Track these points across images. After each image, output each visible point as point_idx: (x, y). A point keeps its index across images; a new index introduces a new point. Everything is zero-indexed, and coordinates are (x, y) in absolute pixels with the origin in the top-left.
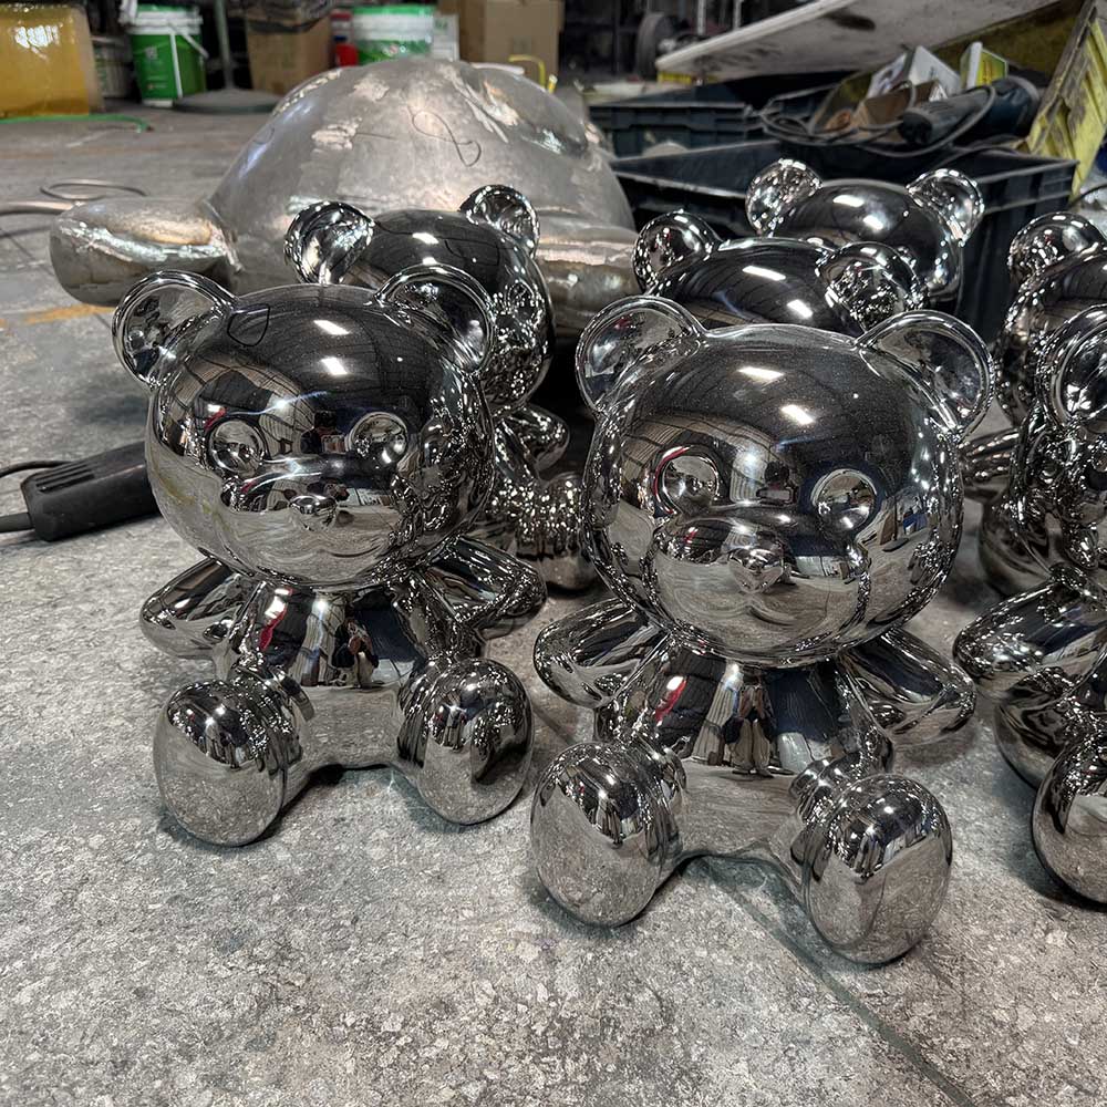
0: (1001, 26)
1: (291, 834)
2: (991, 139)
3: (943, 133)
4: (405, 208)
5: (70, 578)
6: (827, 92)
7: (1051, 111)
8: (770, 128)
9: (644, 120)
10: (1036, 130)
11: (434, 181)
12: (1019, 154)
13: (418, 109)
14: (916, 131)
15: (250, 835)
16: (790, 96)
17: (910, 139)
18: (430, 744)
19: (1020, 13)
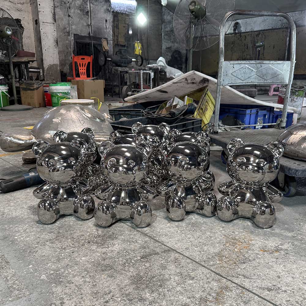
0: (191, 92)
1: (58, 222)
2: (188, 115)
3: (178, 114)
4: (70, 132)
5: (10, 198)
6: (159, 106)
7: (199, 109)
8: (145, 114)
9: (121, 113)
10: (196, 113)
11: (76, 127)
12: (192, 118)
13: (72, 114)
14: (173, 114)
15: (52, 222)
16: (151, 107)
17: (172, 116)
18: (79, 209)
19: (194, 90)
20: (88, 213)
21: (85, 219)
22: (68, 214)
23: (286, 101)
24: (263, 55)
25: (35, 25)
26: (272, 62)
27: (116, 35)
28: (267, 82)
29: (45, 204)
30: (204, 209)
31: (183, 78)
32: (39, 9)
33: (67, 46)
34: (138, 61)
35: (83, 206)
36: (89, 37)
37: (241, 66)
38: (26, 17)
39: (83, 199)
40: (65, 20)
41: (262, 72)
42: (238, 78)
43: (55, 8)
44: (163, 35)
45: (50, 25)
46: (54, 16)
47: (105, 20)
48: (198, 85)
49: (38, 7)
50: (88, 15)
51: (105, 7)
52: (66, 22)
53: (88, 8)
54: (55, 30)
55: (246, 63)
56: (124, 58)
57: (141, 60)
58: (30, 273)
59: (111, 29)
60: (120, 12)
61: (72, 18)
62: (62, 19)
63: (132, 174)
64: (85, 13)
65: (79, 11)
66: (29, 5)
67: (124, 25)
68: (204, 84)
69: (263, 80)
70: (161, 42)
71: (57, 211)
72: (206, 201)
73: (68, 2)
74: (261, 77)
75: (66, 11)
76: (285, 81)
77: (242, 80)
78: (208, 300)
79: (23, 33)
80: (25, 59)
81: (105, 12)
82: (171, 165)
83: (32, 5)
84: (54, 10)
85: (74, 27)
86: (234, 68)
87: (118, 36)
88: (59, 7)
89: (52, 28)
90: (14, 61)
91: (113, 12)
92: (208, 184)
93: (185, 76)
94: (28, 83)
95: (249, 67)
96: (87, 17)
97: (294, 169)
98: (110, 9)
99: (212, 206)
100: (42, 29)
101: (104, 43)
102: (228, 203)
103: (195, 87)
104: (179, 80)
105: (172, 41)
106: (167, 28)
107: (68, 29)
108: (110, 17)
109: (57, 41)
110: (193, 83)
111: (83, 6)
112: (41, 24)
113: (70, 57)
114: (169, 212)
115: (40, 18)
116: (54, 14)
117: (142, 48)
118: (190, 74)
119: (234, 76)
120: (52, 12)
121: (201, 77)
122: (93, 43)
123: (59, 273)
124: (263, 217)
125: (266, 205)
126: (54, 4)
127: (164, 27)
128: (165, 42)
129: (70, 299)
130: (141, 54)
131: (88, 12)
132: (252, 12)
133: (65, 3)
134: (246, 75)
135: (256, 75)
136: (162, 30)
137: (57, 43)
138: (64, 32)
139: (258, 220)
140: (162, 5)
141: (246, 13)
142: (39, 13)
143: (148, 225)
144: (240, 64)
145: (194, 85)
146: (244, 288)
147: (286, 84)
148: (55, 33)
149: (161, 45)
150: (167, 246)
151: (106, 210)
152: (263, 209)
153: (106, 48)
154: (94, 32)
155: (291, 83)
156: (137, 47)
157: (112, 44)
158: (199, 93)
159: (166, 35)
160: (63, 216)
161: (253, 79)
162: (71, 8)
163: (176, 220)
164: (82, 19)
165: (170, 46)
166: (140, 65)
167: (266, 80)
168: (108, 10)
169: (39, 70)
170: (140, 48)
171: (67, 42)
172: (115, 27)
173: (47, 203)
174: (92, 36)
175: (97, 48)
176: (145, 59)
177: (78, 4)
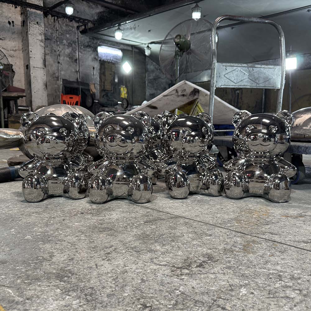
19: (184, 103)
20: (80, 192)
21: (76, 198)
22: (57, 195)
23: (279, 105)
24: (242, 99)
25: (26, 70)
26: (263, 66)
27: (102, 82)
28: (259, 86)
29: (32, 179)
30: (209, 188)
31: (174, 90)
32: (31, 55)
33: (56, 89)
34: (124, 104)
35: (75, 184)
36: (77, 82)
37: (233, 68)
38: (17, 63)
39: (75, 176)
40: (54, 65)
41: (254, 75)
42: (231, 80)
43: (46, 56)
44: (147, 82)
45: (40, 70)
46: (44, 61)
47: (92, 68)
48: (188, 98)
49: (30, 54)
50: (77, 63)
51: (93, 56)
52: (56, 68)
53: (76, 56)
54: (45, 75)
55: (238, 65)
56: (111, 101)
57: (126, 103)
58: (12, 235)
59: (98, 76)
60: (106, 61)
61: (61, 64)
62: (52, 66)
63: (131, 144)
64: (73, 61)
65: (68, 59)
66: (21, 52)
67: (111, 73)
68: (194, 97)
69: (256, 84)
70: (145, 89)
71: (45, 191)
72: (211, 179)
73: (58, 50)
74: (254, 81)
75: (56, 58)
76: (277, 85)
77: (234, 83)
78: (235, 251)
79: (13, 77)
80: (14, 94)
81: (93, 60)
82: (172, 140)
83: (24, 52)
84: (45, 57)
85: (63, 73)
86: (226, 70)
87: (104, 83)
88: (49, 55)
89: (42, 72)
90: (4, 95)
91: (100, 60)
92: (212, 163)
93: (176, 88)
94: (16, 117)
95: (241, 70)
96: (76, 64)
97: (304, 147)
98: (97, 58)
99: (218, 185)
100: (32, 73)
101: (92, 87)
102: (237, 178)
103: (185, 100)
104: (169, 92)
105: (155, 88)
106: (150, 76)
107: (57, 74)
108: (97, 65)
109: (46, 84)
110: (183, 95)
111: (72, 54)
112: (32, 68)
113: (59, 101)
114: (172, 190)
115: (31, 63)
116: (45, 61)
117: (128, 93)
118: (180, 85)
119: (227, 78)
120: (42, 58)
121: (191, 87)
122: (81, 88)
123: (48, 234)
124: (278, 191)
125: (280, 176)
126: (45, 51)
127: (148, 75)
128: (149, 89)
129: (62, 253)
130: (126, 97)
131: (76, 60)
132: (242, 18)
133: (55, 51)
134: (238, 78)
135: (248, 79)
136: (146, 78)
137: (46, 86)
138: (53, 77)
139: (273, 194)
140: (145, 55)
141: (237, 18)
142: (30, 59)
143: (149, 202)
144: (232, 66)
145: (185, 98)
146: (275, 242)
147: (278, 88)
148: (45, 78)
149: (145, 91)
150: (173, 215)
151: (101, 184)
152: (277, 182)
153: (93, 91)
154: (83, 78)
155: (283, 88)
156: (123, 91)
157: (99, 89)
158: (189, 106)
159: (149, 82)
160: (52, 196)
161: (246, 82)
162: (61, 56)
163: (179, 198)
164: (70, 65)
165: (153, 93)
166: (125, 107)
167: (259, 84)
168: (95, 58)
169: (28, 108)
170: (125, 92)
171: (56, 86)
172: (102, 73)
173: (34, 177)
174: (80, 81)
175: (84, 93)
176: (130, 104)
177: (67, 52)
